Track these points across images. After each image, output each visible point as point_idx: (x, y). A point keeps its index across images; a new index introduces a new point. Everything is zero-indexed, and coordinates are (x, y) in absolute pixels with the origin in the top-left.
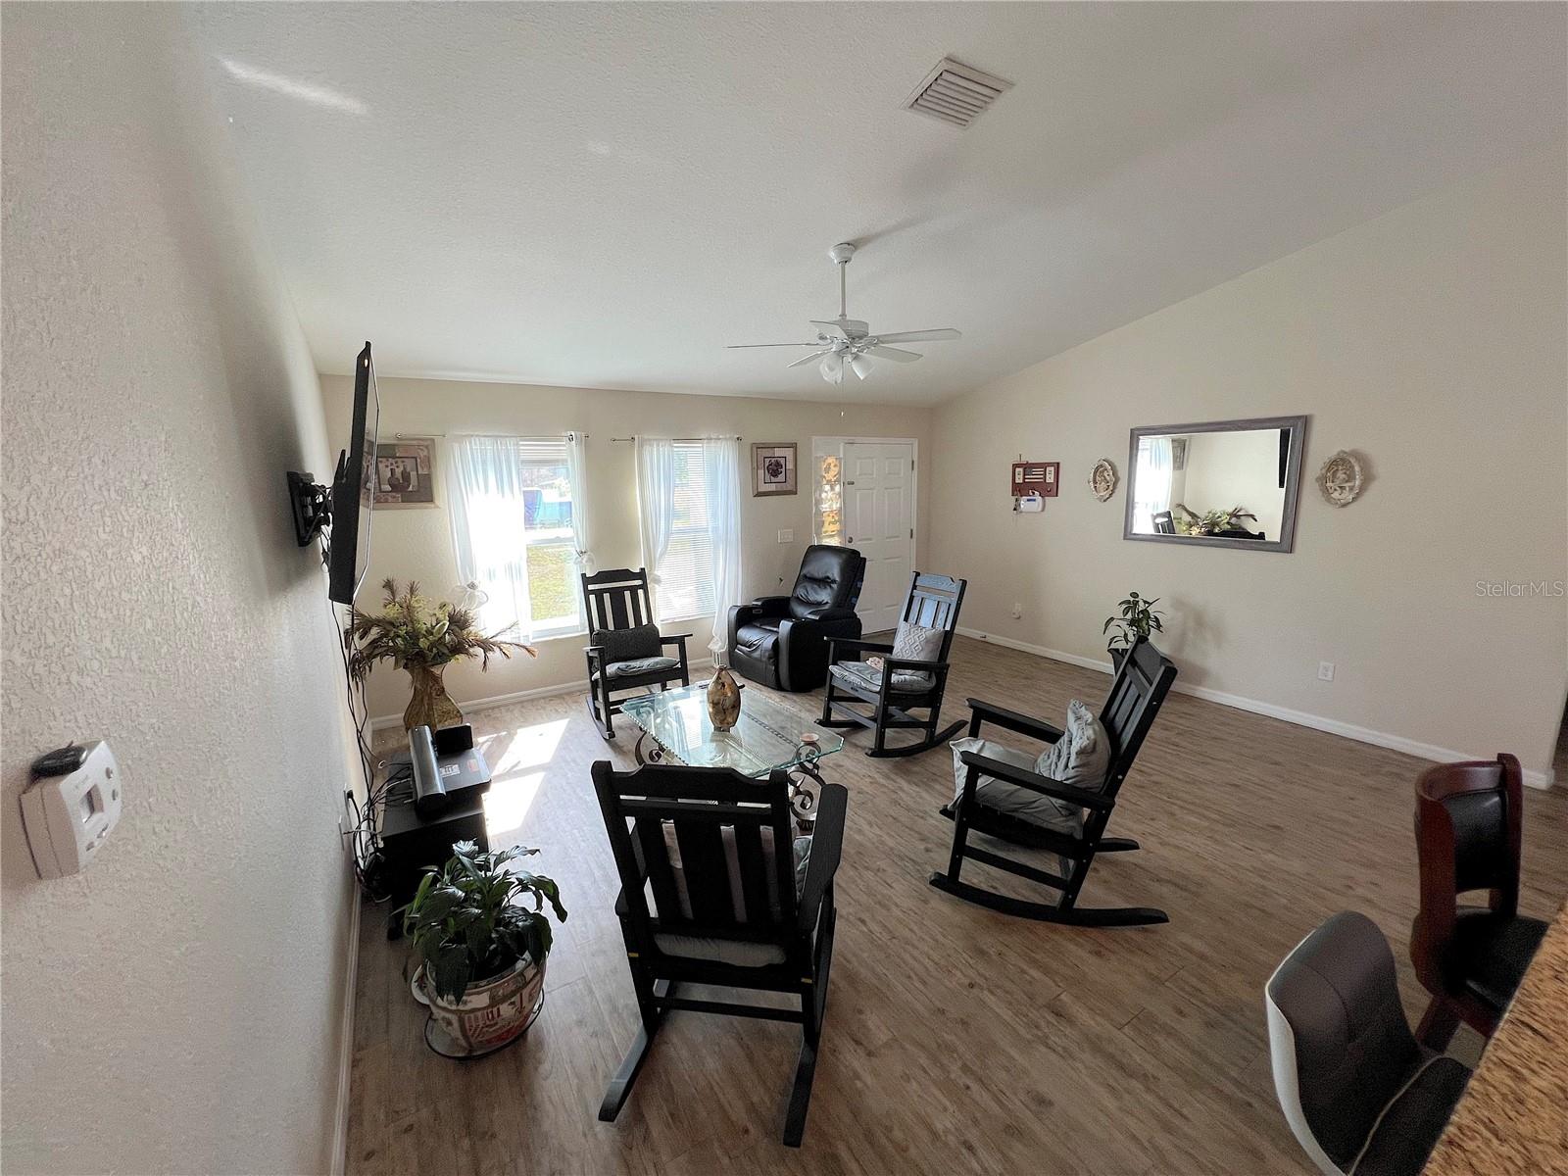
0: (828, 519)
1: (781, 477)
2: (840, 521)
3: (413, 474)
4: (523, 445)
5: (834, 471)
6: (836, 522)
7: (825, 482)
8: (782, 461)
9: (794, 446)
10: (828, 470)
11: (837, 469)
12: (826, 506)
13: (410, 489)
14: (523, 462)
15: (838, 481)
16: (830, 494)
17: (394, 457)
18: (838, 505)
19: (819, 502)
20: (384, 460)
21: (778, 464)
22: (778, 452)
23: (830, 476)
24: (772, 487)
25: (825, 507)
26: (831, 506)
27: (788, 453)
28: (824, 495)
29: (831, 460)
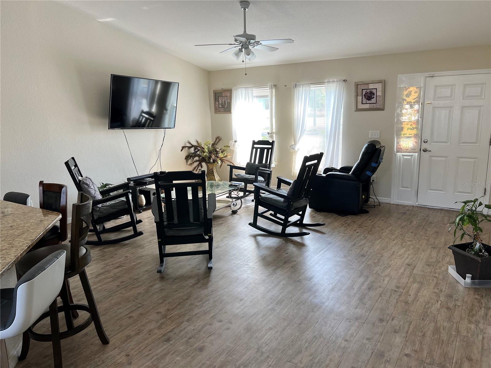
0: (406, 127)
1: (373, 101)
2: (416, 128)
3: (226, 102)
4: (255, 90)
5: (414, 96)
6: (414, 128)
7: (406, 103)
8: (374, 91)
9: (383, 83)
10: (408, 95)
11: (417, 95)
12: (406, 118)
13: (226, 107)
14: (254, 97)
15: (418, 102)
16: (410, 111)
17: (222, 96)
18: (416, 118)
19: (401, 115)
20: (220, 97)
21: (372, 93)
22: (371, 86)
23: (411, 99)
24: (367, 106)
25: (404, 119)
26: (409, 118)
27: (379, 87)
28: (404, 111)
29: (413, 89)
